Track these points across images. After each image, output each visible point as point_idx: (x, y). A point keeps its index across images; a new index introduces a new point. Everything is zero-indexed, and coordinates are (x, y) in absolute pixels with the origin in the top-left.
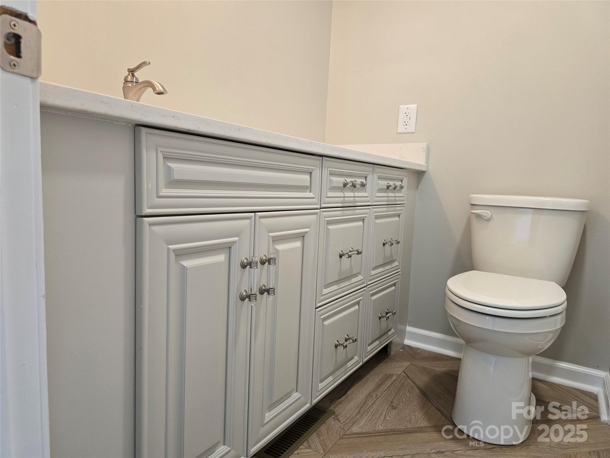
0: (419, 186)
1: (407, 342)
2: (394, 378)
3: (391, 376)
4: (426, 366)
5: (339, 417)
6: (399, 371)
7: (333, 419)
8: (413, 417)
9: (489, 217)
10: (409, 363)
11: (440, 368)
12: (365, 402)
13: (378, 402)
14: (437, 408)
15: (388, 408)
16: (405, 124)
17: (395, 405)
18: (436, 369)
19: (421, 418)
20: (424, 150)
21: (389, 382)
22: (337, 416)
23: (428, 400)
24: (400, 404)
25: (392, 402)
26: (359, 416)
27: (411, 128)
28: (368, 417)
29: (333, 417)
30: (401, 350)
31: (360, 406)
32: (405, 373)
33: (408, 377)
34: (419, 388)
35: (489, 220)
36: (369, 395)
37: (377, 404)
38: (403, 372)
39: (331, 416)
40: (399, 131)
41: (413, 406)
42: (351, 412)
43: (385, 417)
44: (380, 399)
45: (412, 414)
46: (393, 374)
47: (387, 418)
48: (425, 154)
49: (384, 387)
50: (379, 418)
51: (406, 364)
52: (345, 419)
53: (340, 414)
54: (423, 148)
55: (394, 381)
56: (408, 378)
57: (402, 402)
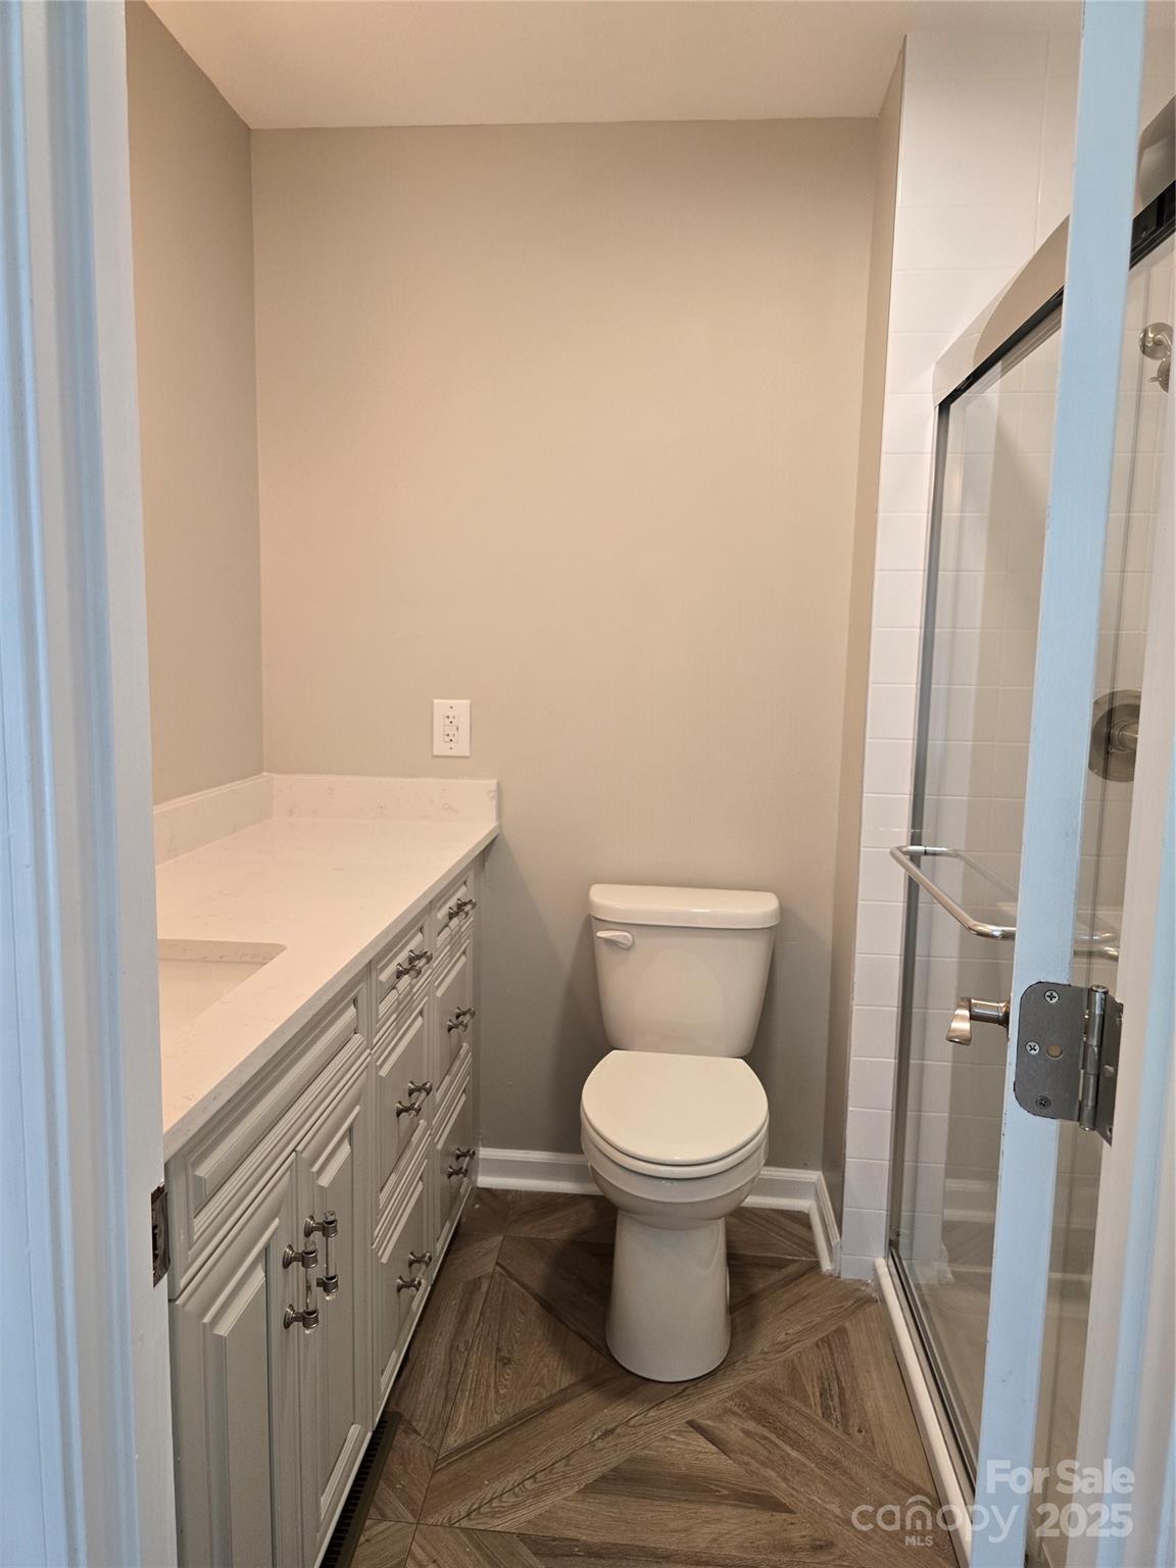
0: (486, 864)
1: (484, 1181)
2: (485, 1287)
3: (476, 1284)
4: (533, 1236)
5: (414, 1424)
6: (489, 1266)
7: (403, 1434)
8: (545, 1371)
9: (630, 944)
10: (501, 1238)
11: (558, 1231)
12: (450, 1369)
13: (473, 1360)
14: (579, 1335)
15: (496, 1366)
16: (447, 739)
17: (505, 1353)
18: (553, 1236)
19: (558, 1367)
20: (491, 795)
21: (478, 1302)
22: (409, 1422)
23: (560, 1320)
24: (513, 1347)
25: (498, 1350)
26: (449, 1408)
27: (462, 747)
28: (468, 1403)
29: (402, 1427)
30: (477, 1206)
31: (445, 1380)
32: (502, 1267)
33: (510, 1275)
34: (535, 1296)
35: (629, 949)
36: (453, 1348)
37: (473, 1365)
38: (497, 1264)
39: (397, 1429)
40: (436, 753)
41: (538, 1346)
42: (432, 1404)
43: (497, 1392)
44: (475, 1348)
45: (541, 1365)
46: (479, 1278)
47: (501, 1392)
48: (494, 802)
49: (473, 1317)
50: (487, 1396)
51: (497, 1240)
52: (426, 1425)
53: (412, 1415)
54: (490, 792)
55: (487, 1294)
56: (510, 1277)
57: (517, 1343)
